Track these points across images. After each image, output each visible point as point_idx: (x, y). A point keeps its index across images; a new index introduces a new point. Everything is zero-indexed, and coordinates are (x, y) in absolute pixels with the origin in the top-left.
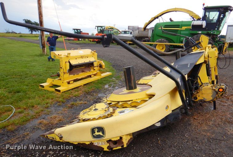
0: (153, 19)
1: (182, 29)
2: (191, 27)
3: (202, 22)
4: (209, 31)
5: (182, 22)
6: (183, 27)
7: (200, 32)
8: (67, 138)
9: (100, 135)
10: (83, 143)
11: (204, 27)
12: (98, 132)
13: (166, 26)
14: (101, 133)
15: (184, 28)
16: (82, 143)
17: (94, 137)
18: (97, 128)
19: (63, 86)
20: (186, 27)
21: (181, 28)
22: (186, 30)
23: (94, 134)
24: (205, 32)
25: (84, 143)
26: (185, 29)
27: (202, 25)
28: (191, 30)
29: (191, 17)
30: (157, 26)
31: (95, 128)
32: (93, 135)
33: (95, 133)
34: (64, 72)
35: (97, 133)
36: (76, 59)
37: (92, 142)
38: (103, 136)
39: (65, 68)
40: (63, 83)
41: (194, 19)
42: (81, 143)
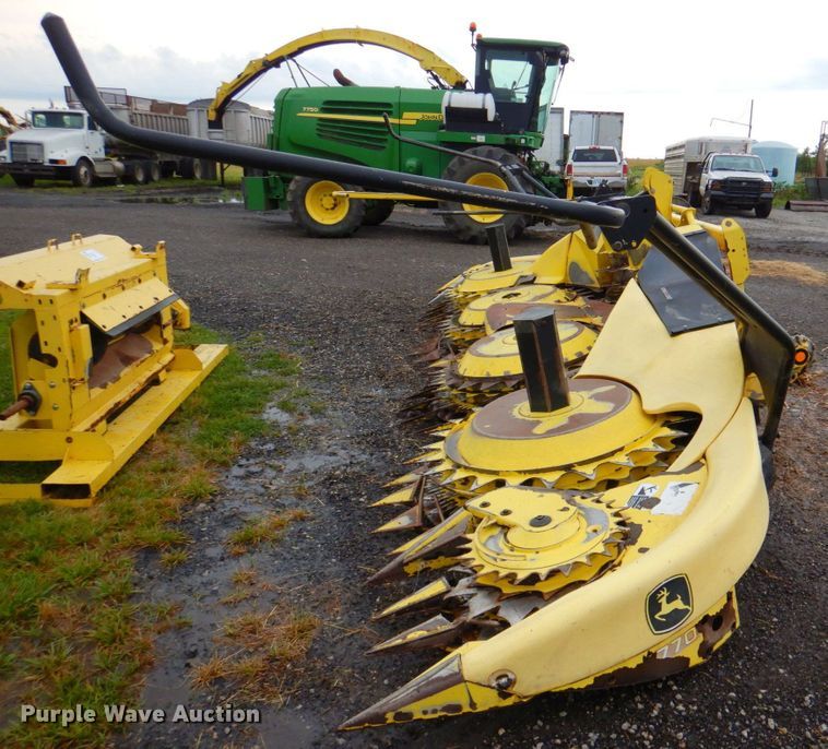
0: (259, 67)
1: (402, 122)
2: (442, 116)
3: (484, 100)
4: (512, 136)
5: (399, 90)
6: (406, 115)
7: (481, 138)
8: (539, 677)
9: (676, 611)
10: (616, 668)
11: (491, 116)
12: (669, 600)
13: (331, 106)
14: (678, 604)
15: (410, 118)
16: (610, 671)
17: (658, 626)
18: (665, 585)
19: (71, 458)
20: (419, 115)
21: (400, 117)
22: (421, 125)
23: (657, 617)
24: (500, 138)
25: (621, 666)
26: (414, 122)
27: (483, 112)
28: (442, 127)
29: (428, 71)
30: (286, 101)
31: (661, 588)
32: (654, 621)
33: (659, 608)
34: (70, 380)
35: (666, 608)
36: (104, 296)
37: (653, 651)
38: (687, 611)
39: (74, 356)
40: (69, 440)
41: (441, 80)
42: (607, 672)
